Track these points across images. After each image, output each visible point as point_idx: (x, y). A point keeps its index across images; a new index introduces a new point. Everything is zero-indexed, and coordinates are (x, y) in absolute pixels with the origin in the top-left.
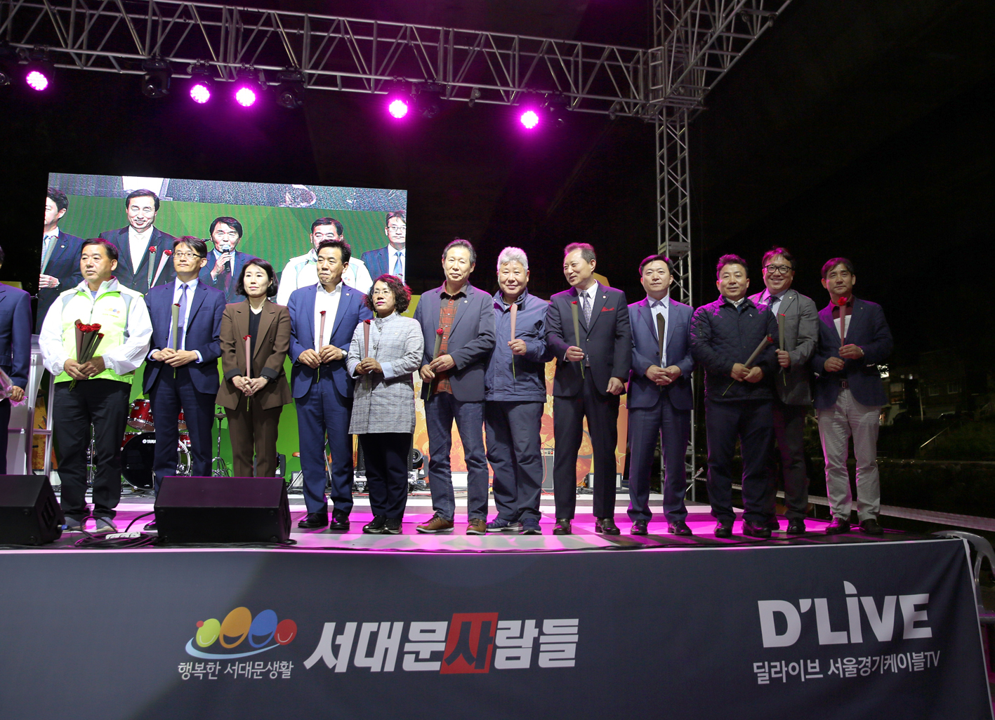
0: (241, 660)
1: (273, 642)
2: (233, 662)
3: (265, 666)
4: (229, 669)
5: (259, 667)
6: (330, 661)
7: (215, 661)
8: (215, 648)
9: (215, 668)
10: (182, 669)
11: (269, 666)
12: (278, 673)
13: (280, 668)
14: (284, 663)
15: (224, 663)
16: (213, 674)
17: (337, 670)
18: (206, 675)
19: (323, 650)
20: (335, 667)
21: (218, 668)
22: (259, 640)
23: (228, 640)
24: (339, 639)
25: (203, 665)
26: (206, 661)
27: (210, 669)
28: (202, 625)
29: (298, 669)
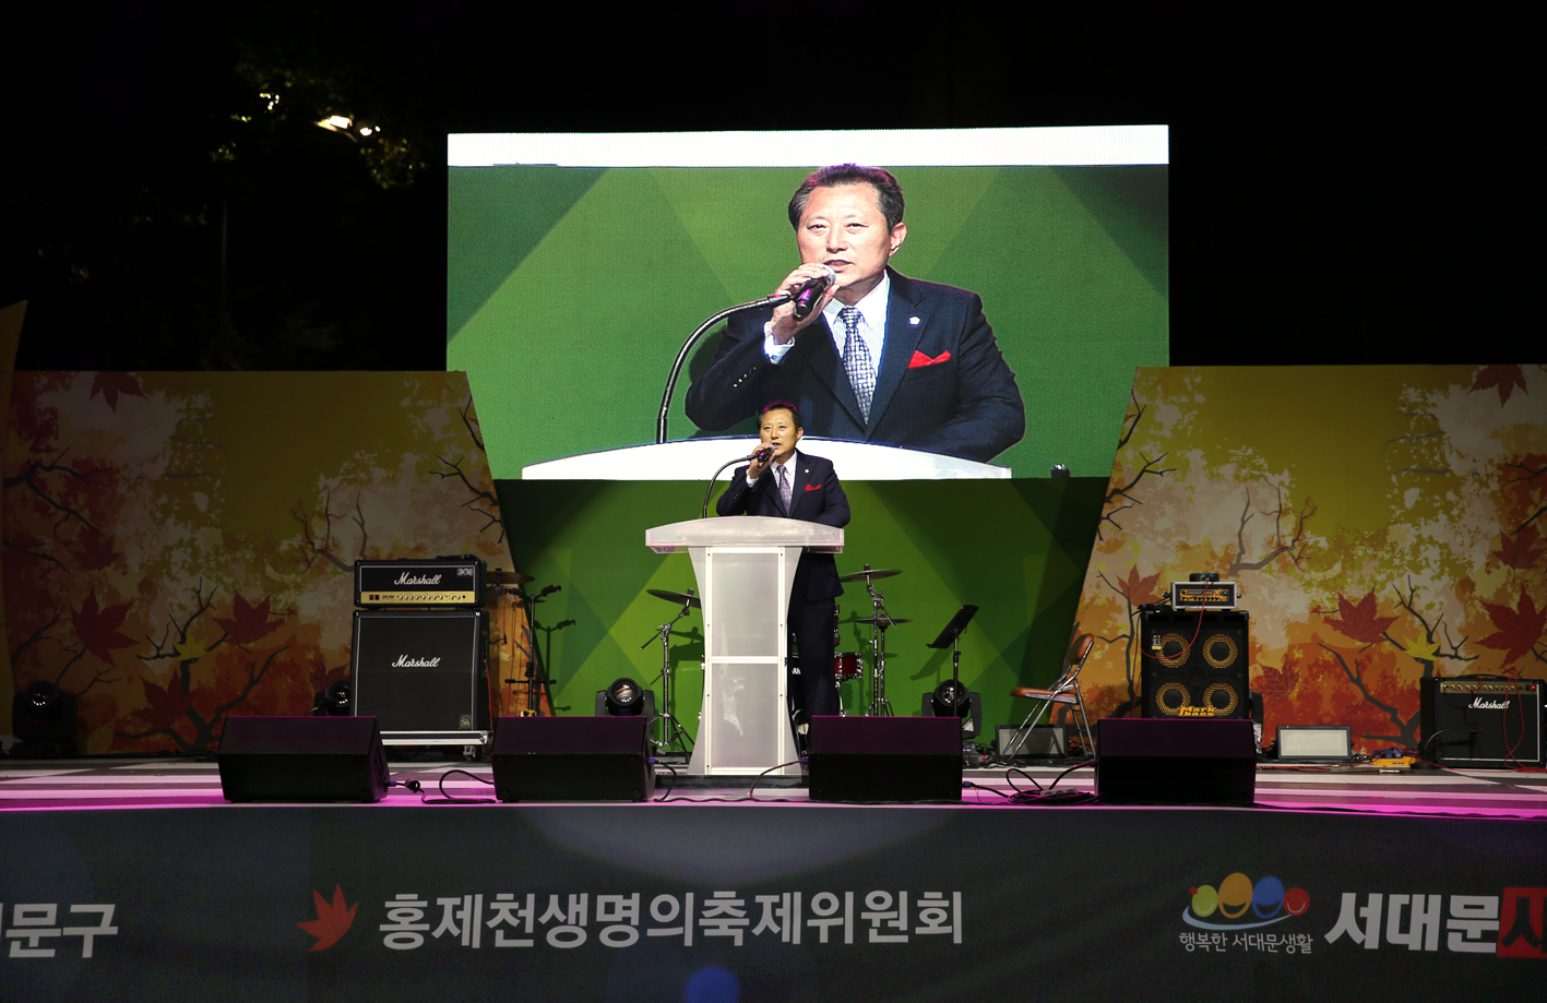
0: (1250, 932)
1: (1283, 912)
2: (1240, 933)
3: (1279, 940)
4: (1237, 941)
5: (1273, 941)
6: (1357, 936)
7: (1220, 932)
8: (1216, 917)
9: (1221, 940)
10: (1184, 940)
11: (1284, 940)
12: (1296, 947)
13: (1297, 942)
14: (1301, 936)
15: (1230, 934)
16: (1221, 946)
17: (1367, 946)
18: (1212, 947)
19: (1345, 923)
20: (1363, 942)
21: (1224, 939)
22: (1266, 910)
23: (1229, 909)
24: (1363, 912)
25: (1206, 936)
26: (1210, 933)
27: (1216, 940)
28: (1196, 892)
29: (1319, 943)
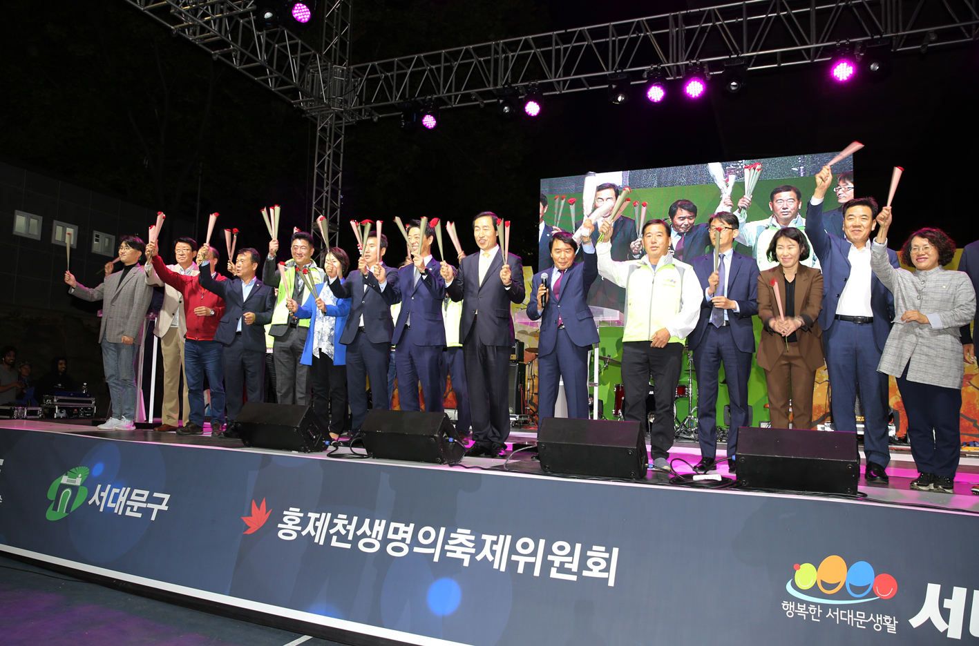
0: (842, 607)
1: (872, 594)
2: (834, 607)
3: (867, 618)
4: (830, 614)
5: (861, 617)
6: (940, 625)
7: (816, 604)
8: (814, 591)
9: (817, 611)
10: (786, 607)
11: (871, 618)
12: (882, 625)
13: (883, 622)
14: (887, 617)
15: (824, 607)
16: (816, 616)
17: (949, 635)
18: (809, 616)
19: (929, 611)
20: (946, 631)
21: (819, 611)
22: (858, 590)
23: (827, 586)
24: (947, 603)
25: (804, 606)
26: (808, 603)
27: (812, 611)
28: (799, 568)
29: (903, 626)
